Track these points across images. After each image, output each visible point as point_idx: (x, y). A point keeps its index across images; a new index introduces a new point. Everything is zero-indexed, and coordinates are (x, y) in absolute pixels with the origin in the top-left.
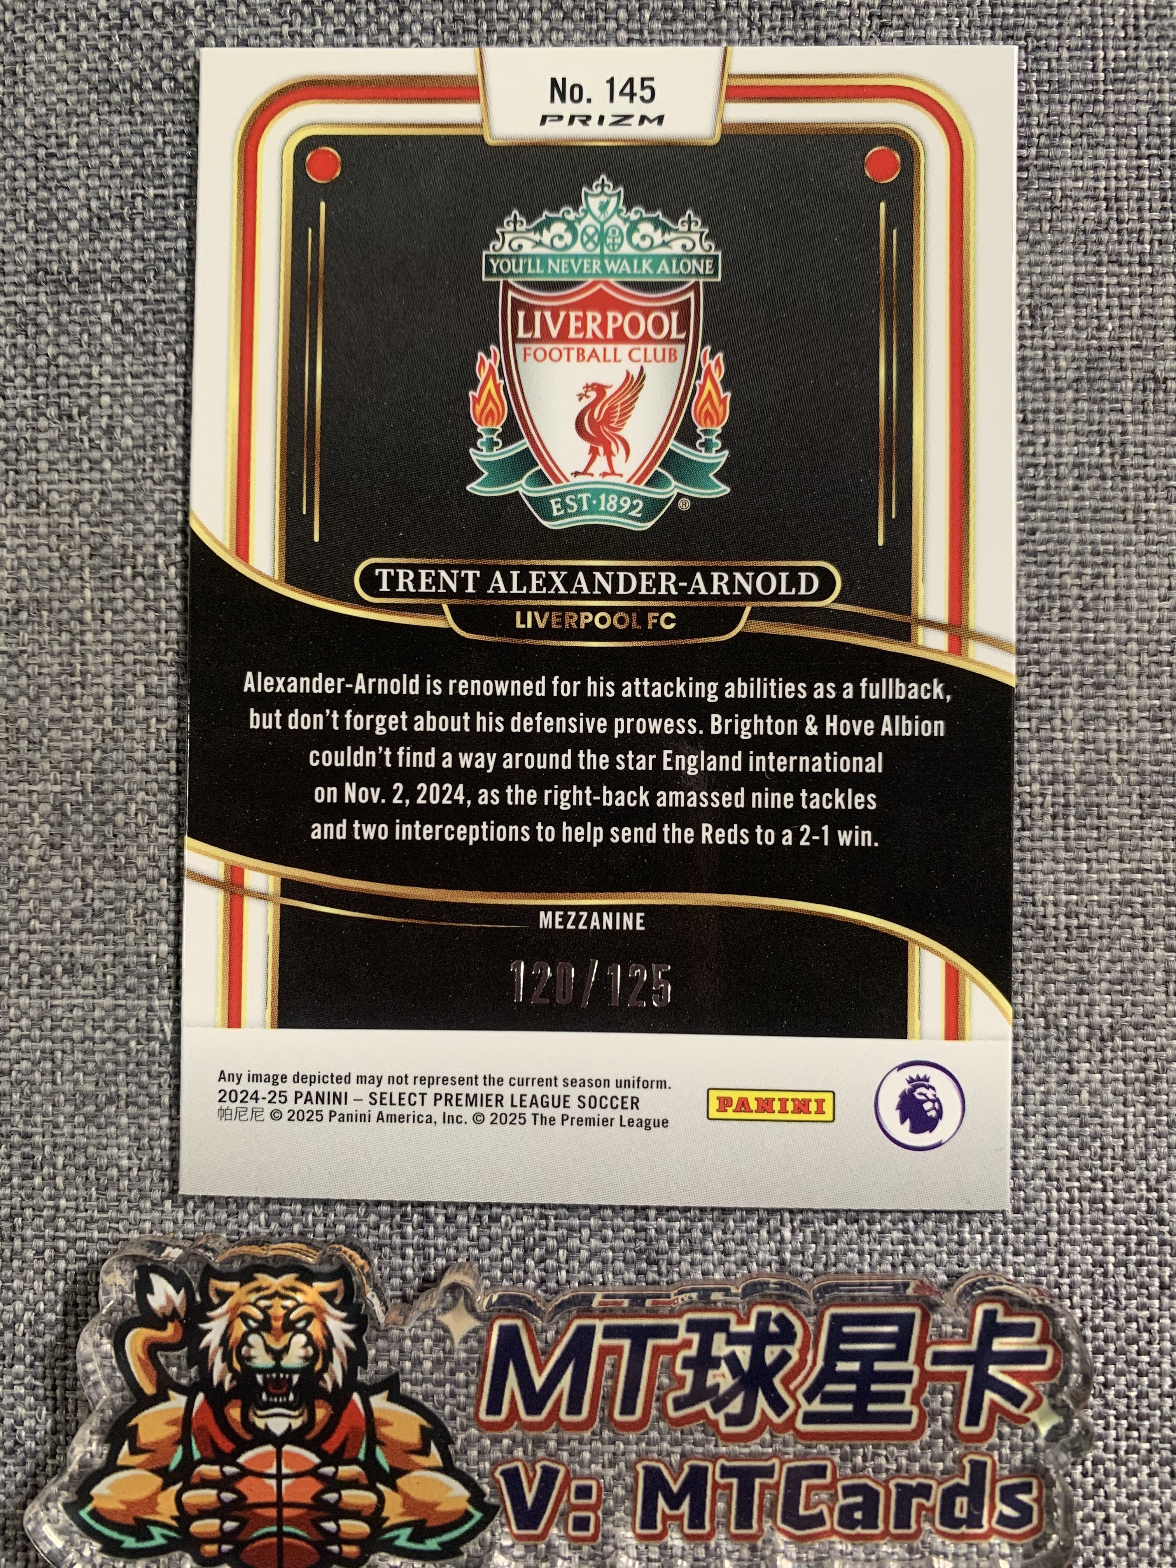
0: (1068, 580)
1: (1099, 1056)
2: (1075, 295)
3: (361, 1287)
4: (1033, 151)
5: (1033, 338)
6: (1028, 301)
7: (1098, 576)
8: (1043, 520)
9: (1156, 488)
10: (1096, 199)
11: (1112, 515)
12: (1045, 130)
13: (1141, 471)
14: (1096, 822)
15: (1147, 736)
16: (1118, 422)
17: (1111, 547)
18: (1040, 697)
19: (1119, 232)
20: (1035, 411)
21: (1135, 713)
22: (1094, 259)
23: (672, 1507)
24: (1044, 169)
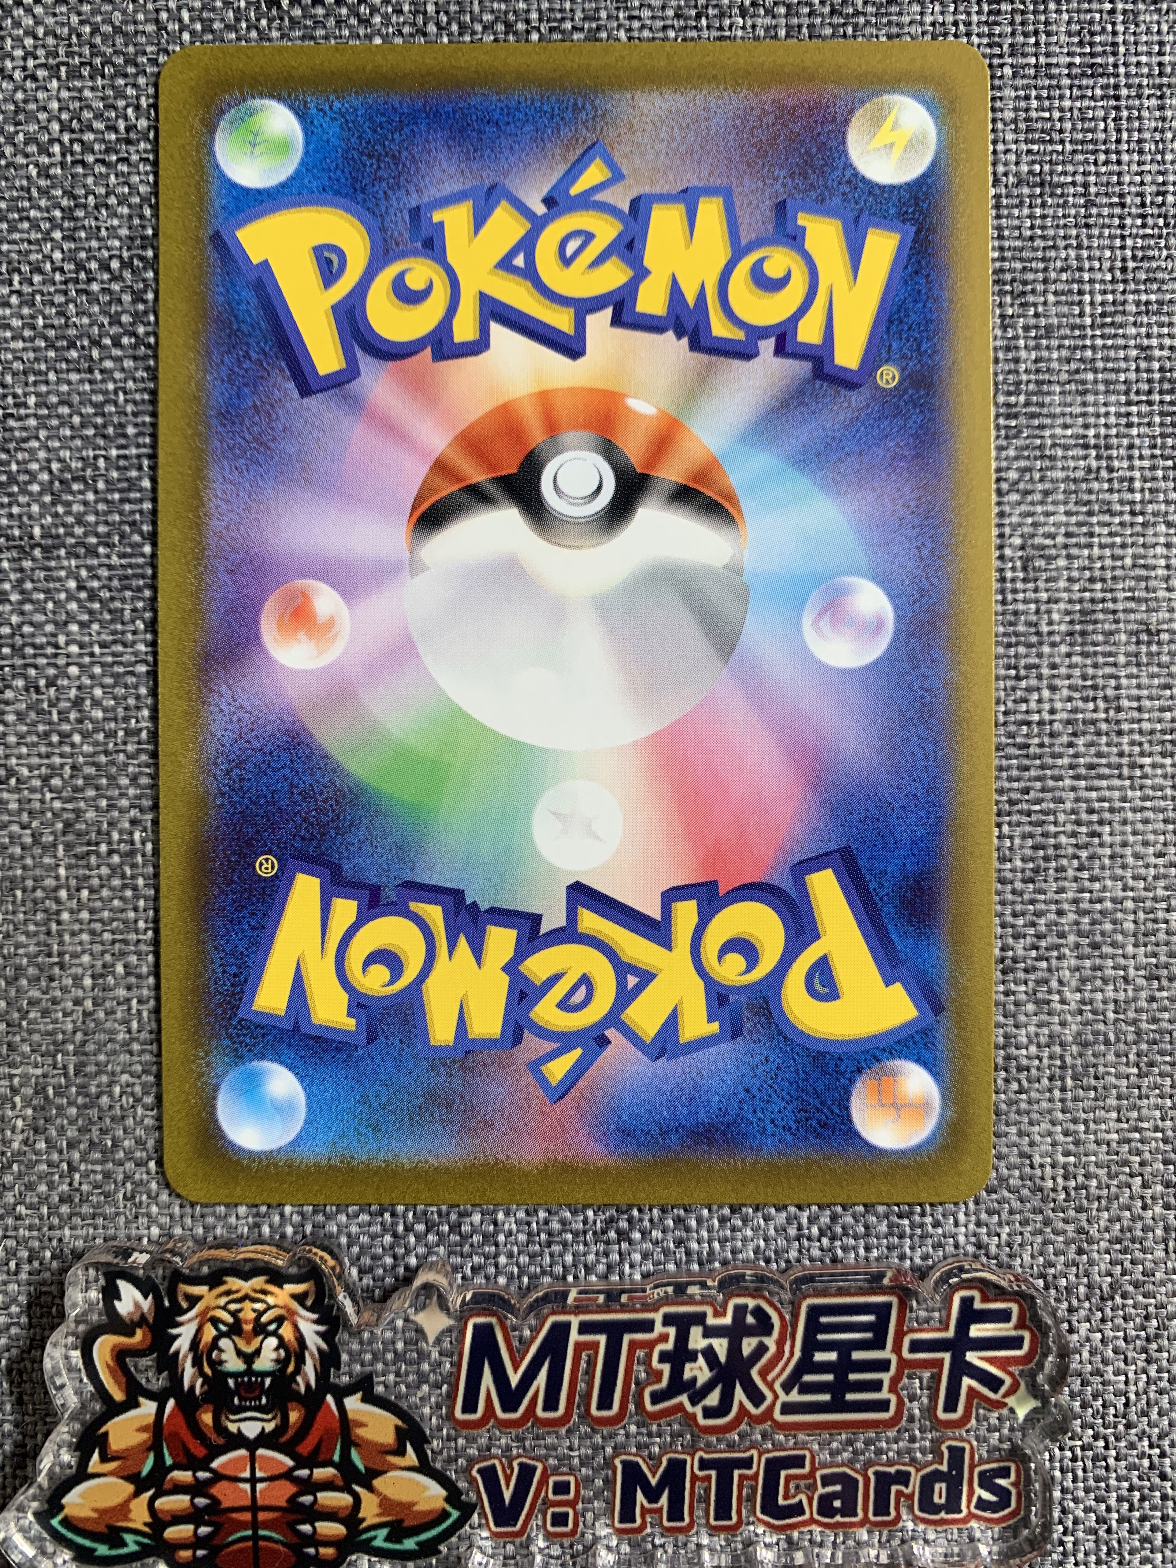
0: (1063, 839)
1: (1099, 1314)
2: (1066, 546)
3: (332, 1290)
4: (1022, 398)
5: (1024, 591)
6: (1020, 553)
7: (1093, 834)
8: (1039, 779)
9: (1150, 742)
10: (1086, 446)
11: (1106, 771)
12: (1033, 377)
13: (1135, 726)
14: (1093, 1082)
15: (1143, 994)
16: (1112, 676)
17: (1106, 805)
18: (1036, 959)
19: (1110, 480)
20: (1028, 667)
21: (1132, 972)
22: (1085, 509)
23: (650, 1502)
24: (1033, 416)
